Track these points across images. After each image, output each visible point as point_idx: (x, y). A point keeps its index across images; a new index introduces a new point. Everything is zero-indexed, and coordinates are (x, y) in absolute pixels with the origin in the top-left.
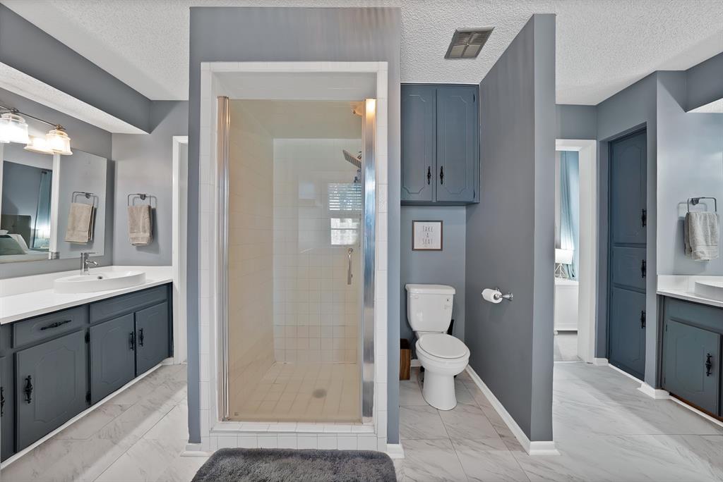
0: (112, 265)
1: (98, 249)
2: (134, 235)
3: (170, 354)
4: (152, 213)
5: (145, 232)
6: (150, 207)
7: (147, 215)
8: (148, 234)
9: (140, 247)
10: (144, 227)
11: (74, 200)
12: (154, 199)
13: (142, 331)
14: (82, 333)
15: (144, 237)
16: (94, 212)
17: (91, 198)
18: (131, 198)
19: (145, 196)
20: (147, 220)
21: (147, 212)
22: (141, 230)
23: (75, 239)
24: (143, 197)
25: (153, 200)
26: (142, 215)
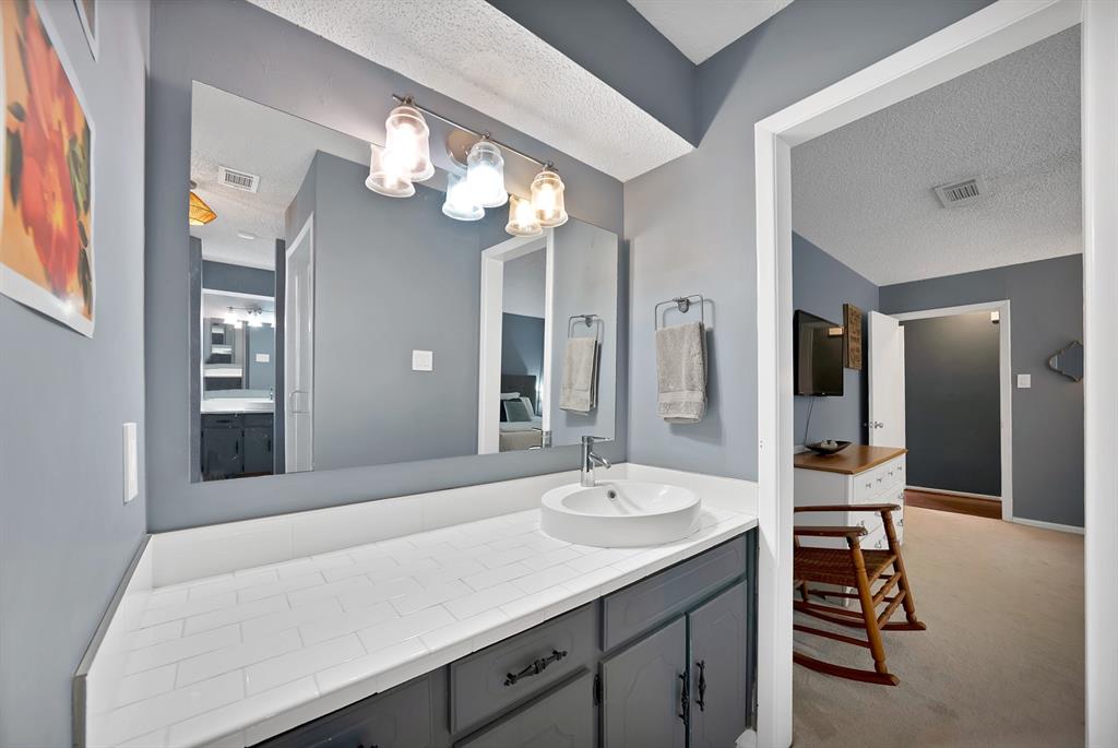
0: (625, 461)
1: (604, 427)
2: (667, 398)
3: (750, 719)
4: (707, 340)
5: (692, 389)
6: (701, 327)
7: (696, 348)
8: (698, 396)
9: (679, 426)
10: (690, 377)
11: (571, 334)
12: (710, 305)
13: (701, 665)
14: (587, 683)
15: (689, 401)
16: (598, 349)
17: (594, 325)
18: (660, 310)
19: (688, 303)
20: (697, 359)
21: (698, 339)
22: (684, 384)
23: (572, 406)
24: (685, 304)
25: (707, 307)
26: (686, 346)
